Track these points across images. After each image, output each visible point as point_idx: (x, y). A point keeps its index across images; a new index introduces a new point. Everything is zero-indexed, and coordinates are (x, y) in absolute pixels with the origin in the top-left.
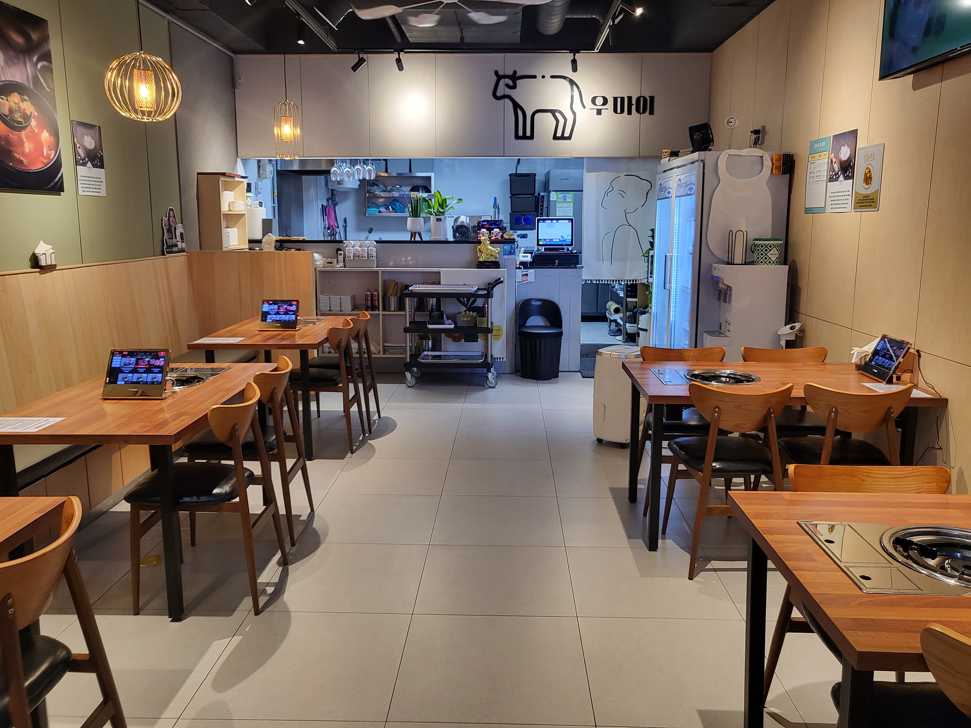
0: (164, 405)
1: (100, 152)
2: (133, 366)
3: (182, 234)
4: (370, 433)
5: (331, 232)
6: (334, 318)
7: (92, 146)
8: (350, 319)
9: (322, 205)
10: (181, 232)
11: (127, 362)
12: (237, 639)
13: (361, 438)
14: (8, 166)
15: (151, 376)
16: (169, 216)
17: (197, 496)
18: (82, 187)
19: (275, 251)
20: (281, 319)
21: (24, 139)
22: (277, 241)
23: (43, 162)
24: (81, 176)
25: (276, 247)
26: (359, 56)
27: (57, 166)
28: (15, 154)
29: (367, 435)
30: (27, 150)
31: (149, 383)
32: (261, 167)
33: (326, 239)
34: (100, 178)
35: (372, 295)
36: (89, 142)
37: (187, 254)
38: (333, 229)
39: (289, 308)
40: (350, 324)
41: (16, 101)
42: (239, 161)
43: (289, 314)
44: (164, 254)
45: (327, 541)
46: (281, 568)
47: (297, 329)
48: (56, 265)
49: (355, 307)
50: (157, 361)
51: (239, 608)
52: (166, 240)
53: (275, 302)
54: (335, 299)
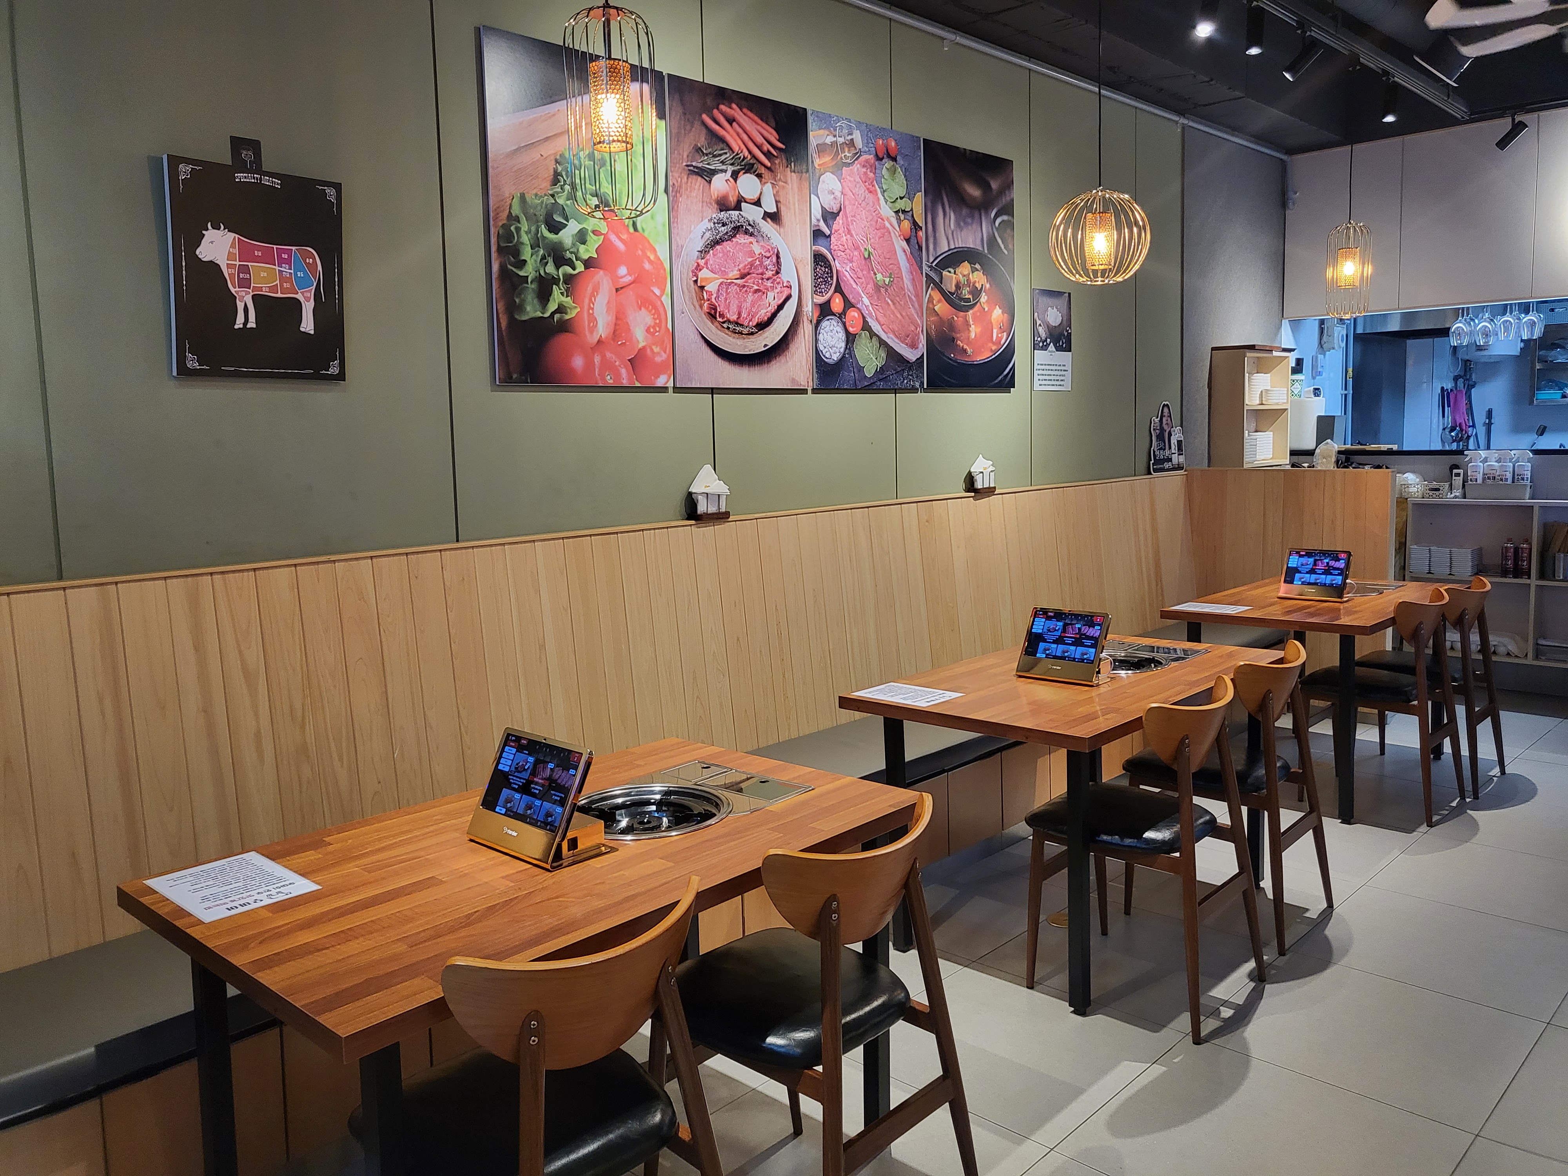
0: (1093, 694)
1: (1068, 328)
2: (1059, 633)
3: (1180, 443)
4: (1476, 797)
5: (1457, 434)
6: (1423, 584)
7: (1057, 321)
8: (1445, 590)
9: (1442, 388)
10: (1179, 439)
11: (1051, 627)
12: (1158, 1070)
13: (1454, 804)
14: (949, 358)
15: (1080, 649)
16: (1162, 417)
17: (1120, 837)
18: (1039, 380)
19: (1336, 468)
20: (1318, 581)
21: (971, 321)
22: (1339, 452)
23: (991, 349)
24: (1038, 364)
25: (1337, 462)
26: (1513, 120)
27: (1008, 353)
28: (959, 342)
29: (1468, 800)
30: (973, 335)
31: (1077, 660)
32: (1325, 331)
33: (1447, 448)
34: (1064, 365)
35: (1516, 549)
36: (1054, 317)
37: (1186, 473)
38: (1462, 430)
39: (1332, 563)
40: (1443, 597)
41: (966, 273)
42: (1285, 324)
43: (1331, 574)
44: (1150, 473)
45: (1342, 962)
46: (1252, 985)
47: (1345, 599)
48: (995, 488)
49: (1480, 569)
50: (1091, 629)
51: (1171, 1025)
52: (1154, 452)
53: (1309, 554)
54: (1441, 554)
